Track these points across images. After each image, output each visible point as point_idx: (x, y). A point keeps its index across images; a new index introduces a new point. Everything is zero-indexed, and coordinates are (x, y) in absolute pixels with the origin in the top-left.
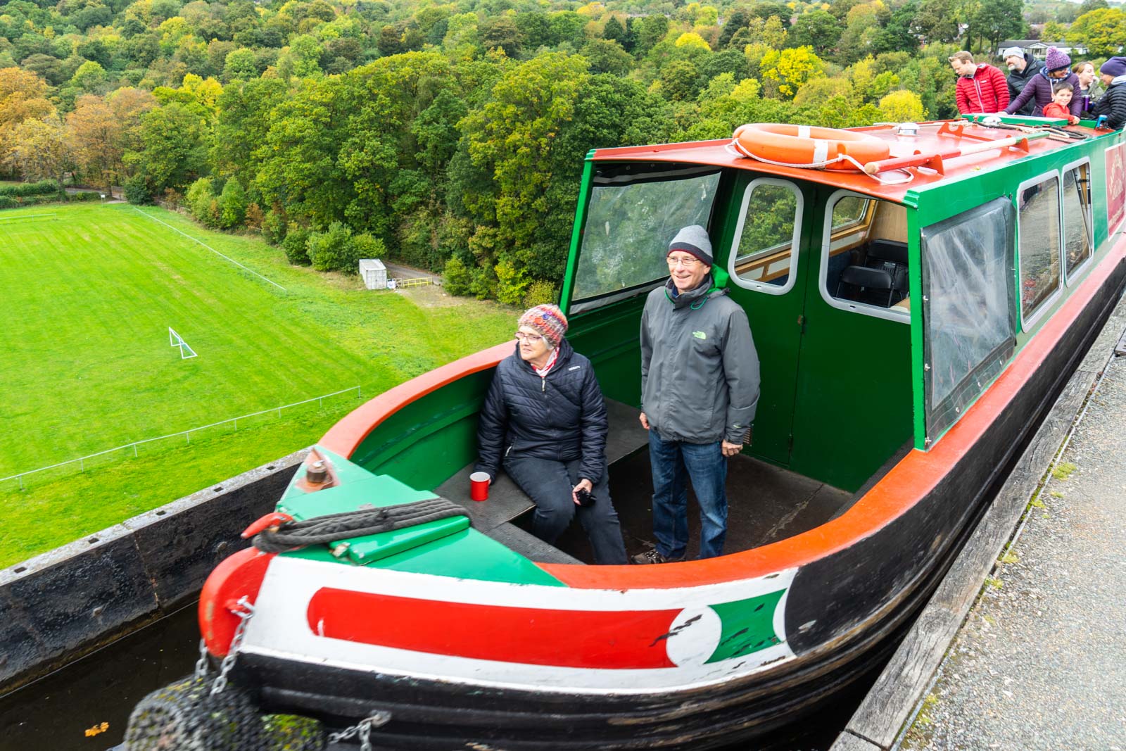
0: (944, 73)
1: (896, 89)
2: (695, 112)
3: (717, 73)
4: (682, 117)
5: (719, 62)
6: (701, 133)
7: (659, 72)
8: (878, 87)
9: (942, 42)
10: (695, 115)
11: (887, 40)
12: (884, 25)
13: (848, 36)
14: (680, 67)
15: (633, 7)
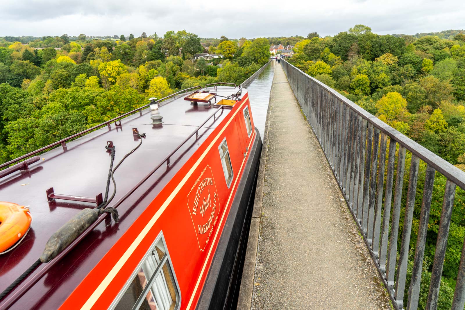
0: (176, 68)
1: (157, 76)
2: (45, 99)
3: (78, 74)
4: (37, 102)
5: (78, 69)
6: (47, 110)
7: (50, 76)
8: (150, 76)
9: (174, 55)
10: (45, 101)
11: (153, 55)
12: (151, 49)
13: (137, 54)
14: (60, 73)
15: (43, 44)
